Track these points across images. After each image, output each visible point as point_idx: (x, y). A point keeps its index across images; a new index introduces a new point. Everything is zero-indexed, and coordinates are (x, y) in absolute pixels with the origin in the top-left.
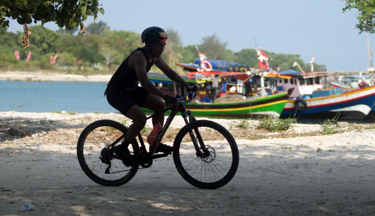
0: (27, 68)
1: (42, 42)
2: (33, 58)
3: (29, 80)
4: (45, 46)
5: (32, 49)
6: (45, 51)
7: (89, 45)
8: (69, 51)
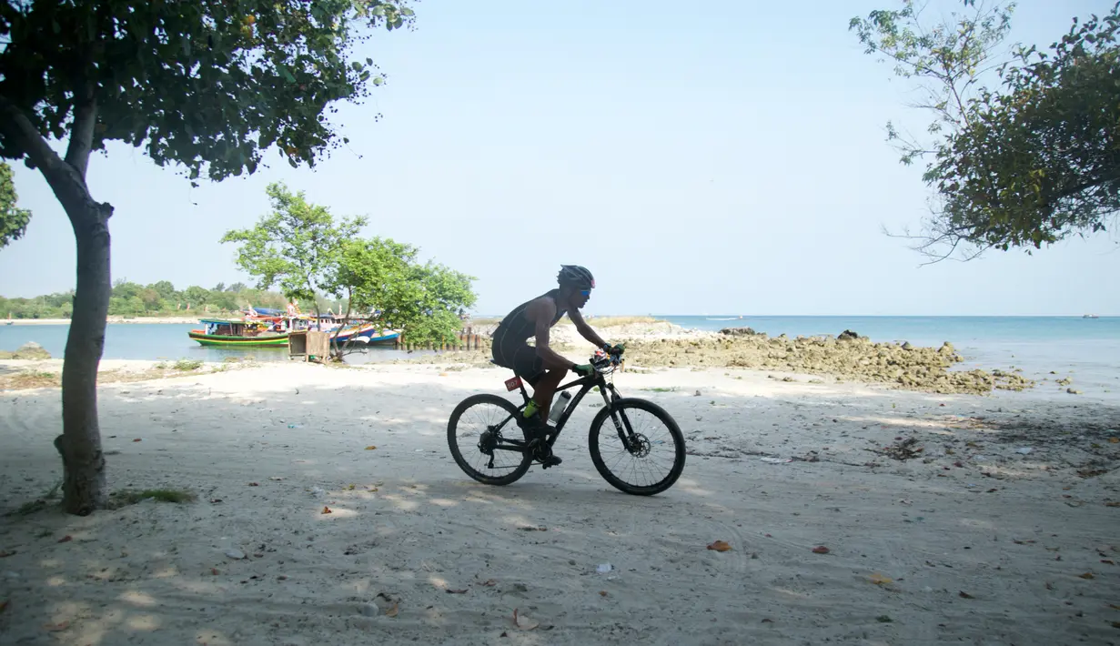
0: (185, 315)
1: (199, 297)
2: (192, 308)
3: (184, 323)
4: (201, 300)
5: (191, 302)
6: (201, 303)
7: (230, 298)
8: (215, 303)
